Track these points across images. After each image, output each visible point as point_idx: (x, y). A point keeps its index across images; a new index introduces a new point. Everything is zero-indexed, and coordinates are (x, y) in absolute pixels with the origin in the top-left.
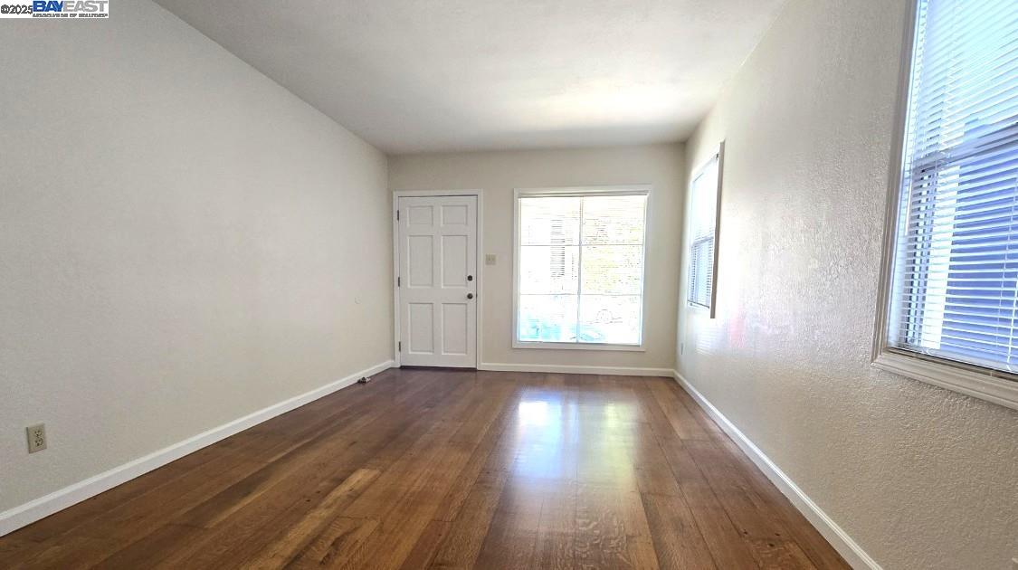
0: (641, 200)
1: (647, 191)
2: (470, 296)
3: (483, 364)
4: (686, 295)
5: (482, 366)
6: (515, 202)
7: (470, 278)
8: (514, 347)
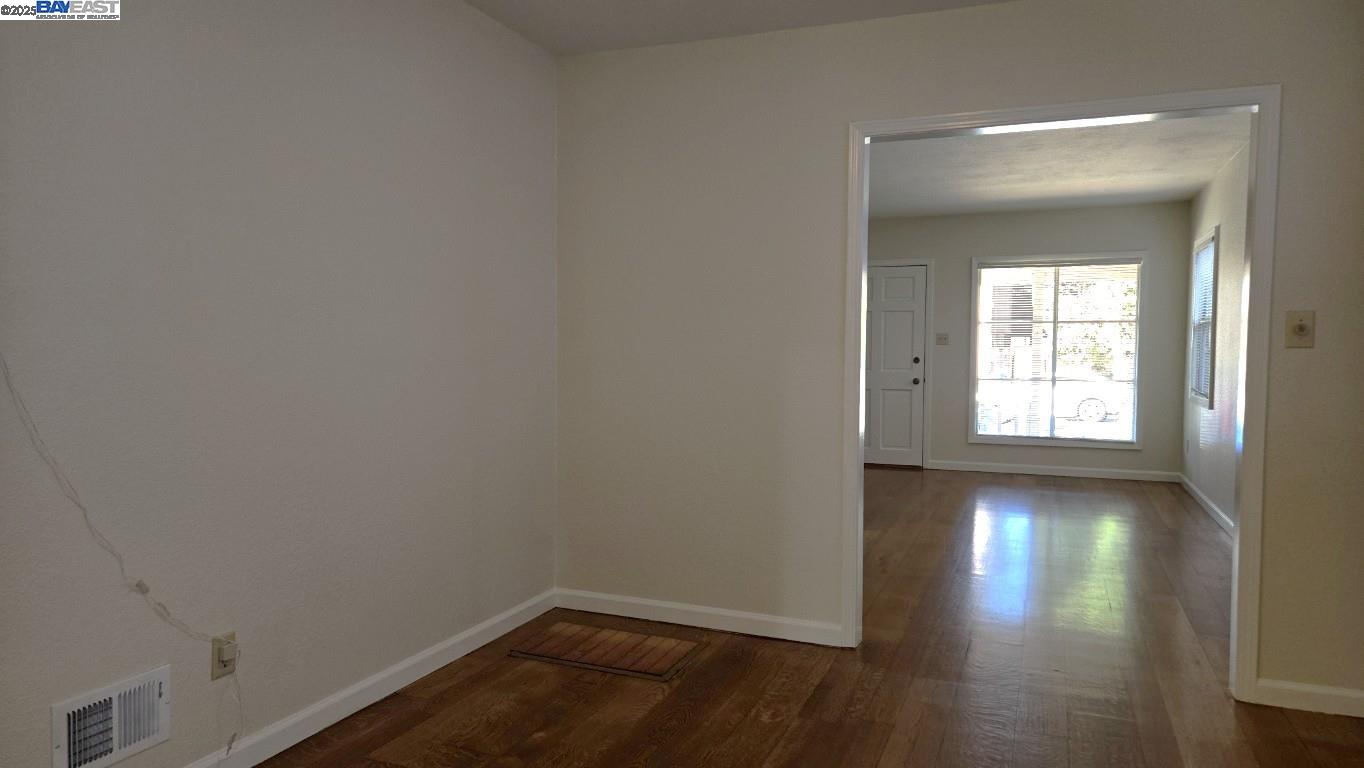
0: (1133, 269)
1: (1141, 259)
2: (916, 382)
3: (930, 461)
4: (1191, 383)
5: (929, 464)
6: (973, 271)
7: (916, 360)
8: (971, 441)
